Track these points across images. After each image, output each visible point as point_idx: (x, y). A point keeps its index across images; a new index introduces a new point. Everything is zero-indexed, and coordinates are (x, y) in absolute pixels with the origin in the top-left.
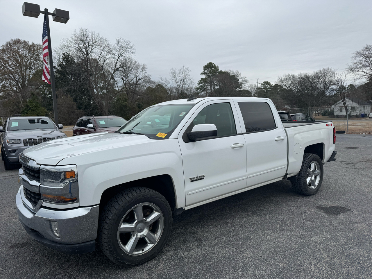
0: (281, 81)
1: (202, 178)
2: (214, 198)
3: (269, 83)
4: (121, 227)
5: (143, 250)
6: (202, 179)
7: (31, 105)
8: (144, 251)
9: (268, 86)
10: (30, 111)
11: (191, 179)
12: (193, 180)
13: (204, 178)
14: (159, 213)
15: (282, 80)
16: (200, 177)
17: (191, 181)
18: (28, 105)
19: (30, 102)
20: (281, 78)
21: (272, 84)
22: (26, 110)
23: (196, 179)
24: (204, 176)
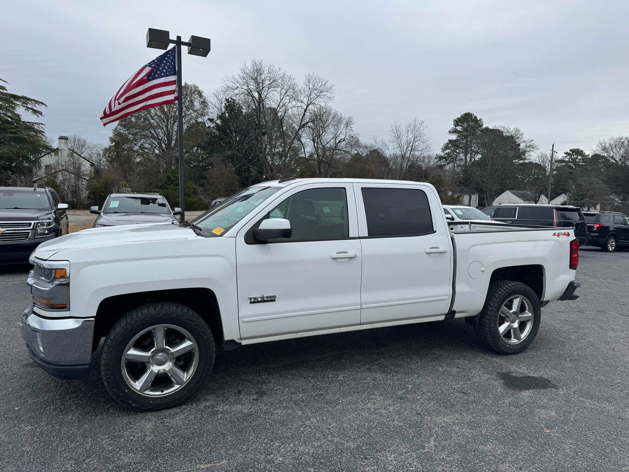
0: (604, 149)
1: (272, 299)
2: (297, 332)
3: (582, 151)
4: (128, 353)
5: (162, 391)
6: (271, 301)
7: (173, 177)
8: (163, 393)
9: (579, 157)
10: (172, 185)
11: (250, 299)
12: (254, 301)
13: (275, 300)
14: (191, 343)
15: (605, 147)
16: (267, 297)
17: (251, 303)
18: (170, 177)
19: (172, 172)
20: (605, 143)
21: (587, 154)
22: (166, 184)
23: (260, 299)
24: (275, 297)
